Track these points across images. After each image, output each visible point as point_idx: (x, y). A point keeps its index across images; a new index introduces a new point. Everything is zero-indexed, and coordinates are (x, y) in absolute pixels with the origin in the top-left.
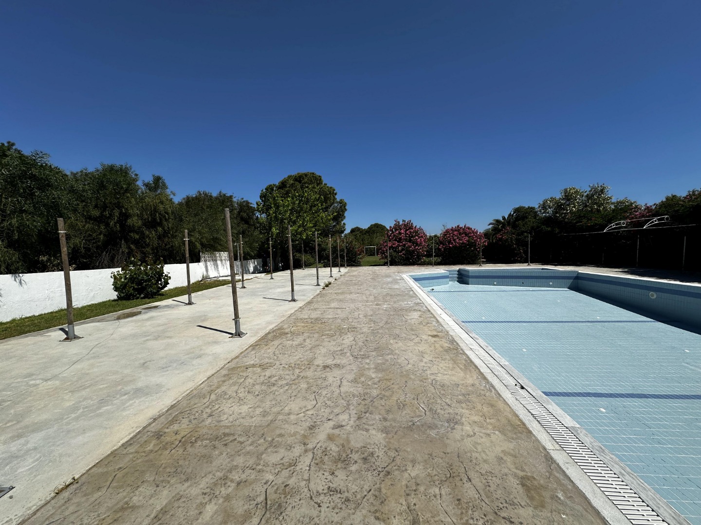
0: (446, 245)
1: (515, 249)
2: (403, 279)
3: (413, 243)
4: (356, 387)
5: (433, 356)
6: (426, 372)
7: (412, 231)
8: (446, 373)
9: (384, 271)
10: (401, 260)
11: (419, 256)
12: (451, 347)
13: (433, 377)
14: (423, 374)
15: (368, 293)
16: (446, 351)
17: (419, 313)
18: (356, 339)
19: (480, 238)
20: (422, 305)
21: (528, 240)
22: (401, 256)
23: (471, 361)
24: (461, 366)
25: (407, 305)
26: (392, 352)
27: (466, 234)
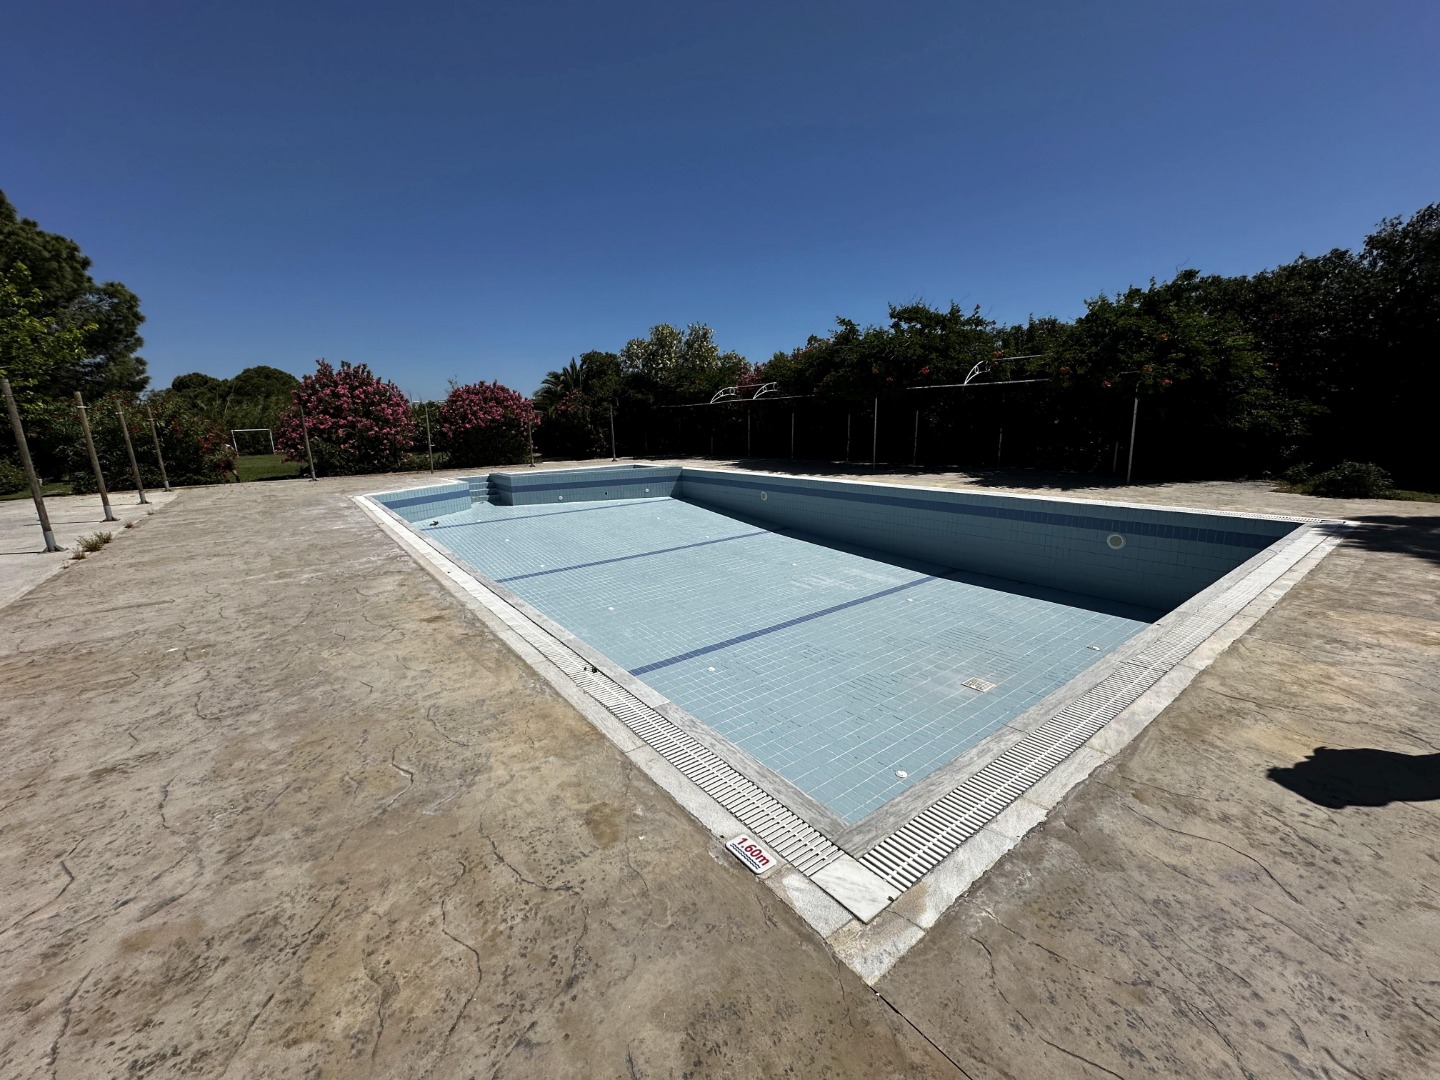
0: (458, 424)
1: (590, 431)
2: (357, 507)
3: (377, 419)
4: (221, 788)
5: (431, 660)
6: (414, 698)
7: (370, 389)
8: (458, 685)
9: (302, 492)
10: (348, 461)
11: (396, 451)
12: (471, 632)
13: (429, 703)
14: (407, 703)
15: (250, 550)
16: (460, 643)
17: (399, 578)
18: (213, 672)
19: (526, 411)
20: (406, 558)
21: (610, 417)
22: (346, 451)
23: (510, 650)
24: (490, 665)
25: (368, 565)
26: (327, 677)
27: (499, 402)
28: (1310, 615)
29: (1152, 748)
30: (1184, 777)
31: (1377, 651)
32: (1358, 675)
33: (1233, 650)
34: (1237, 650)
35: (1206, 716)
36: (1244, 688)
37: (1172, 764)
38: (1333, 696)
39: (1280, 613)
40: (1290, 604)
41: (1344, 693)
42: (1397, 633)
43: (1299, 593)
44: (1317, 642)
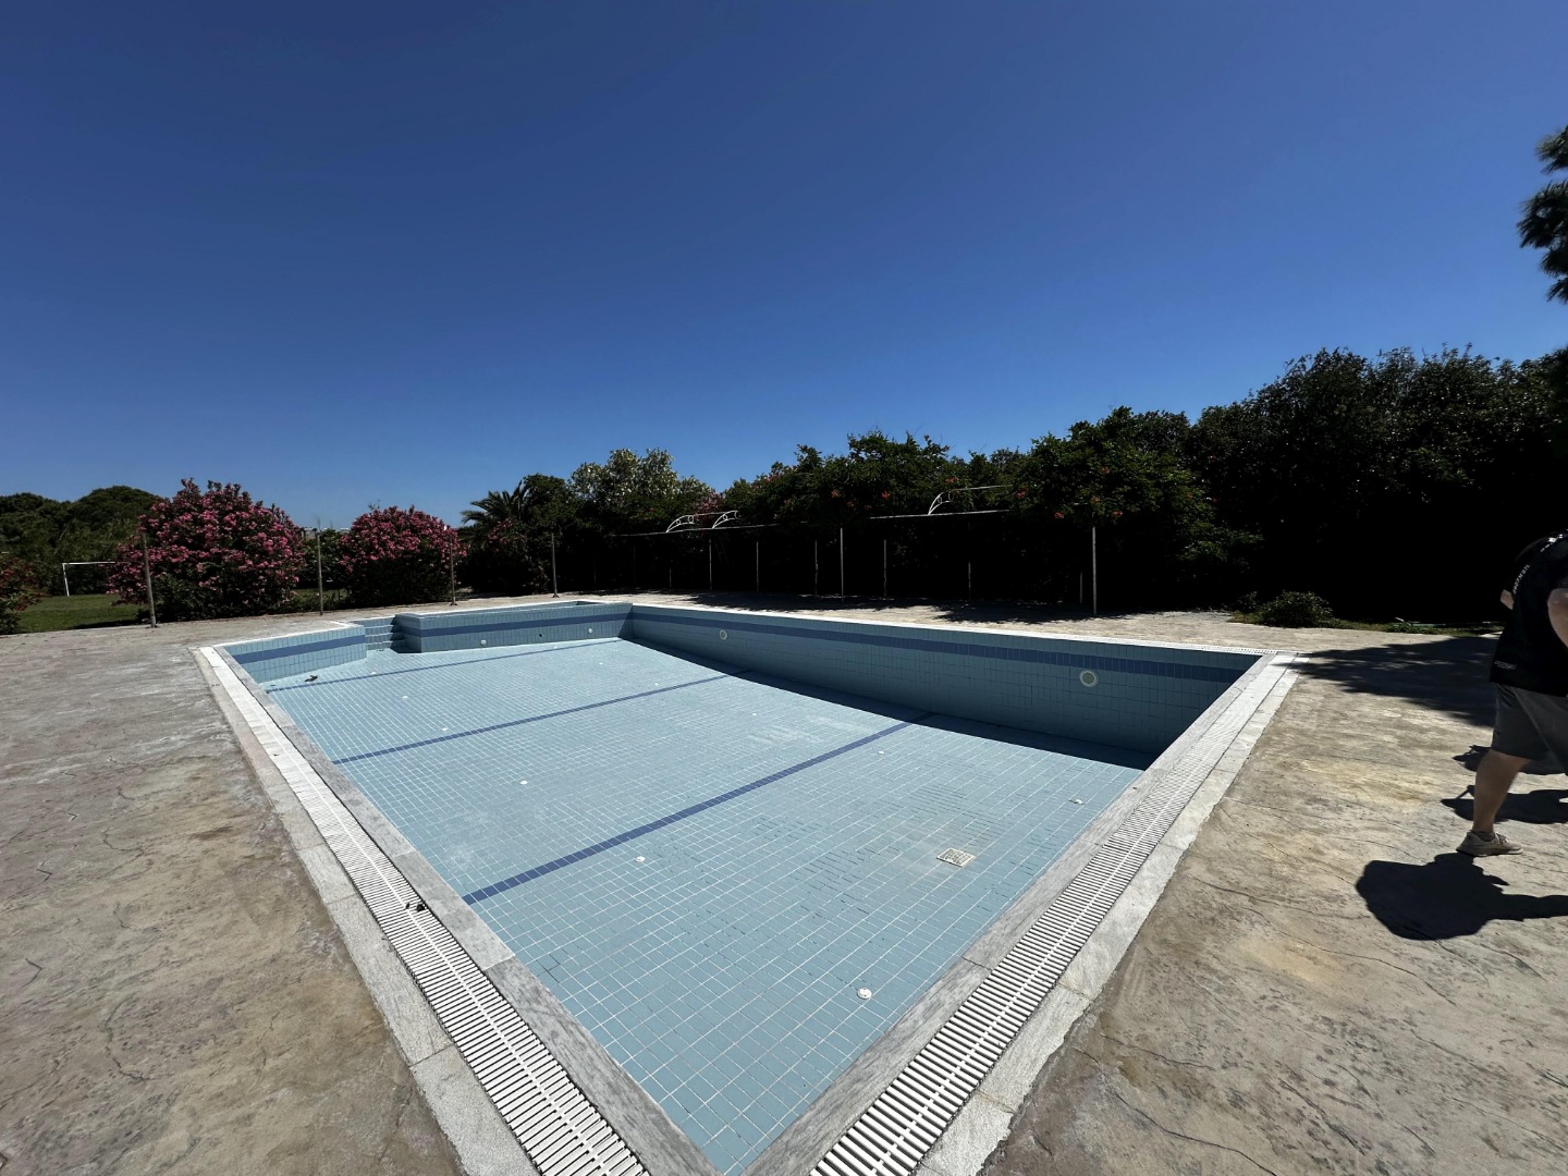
0: (361, 555)
1: (528, 564)
2: (195, 663)
5: (170, 908)
6: (103, 985)
7: (246, 515)
8: (192, 953)
11: (275, 589)
12: (259, 853)
13: (124, 993)
16: (234, 872)
17: (195, 767)
19: (449, 541)
20: (223, 736)
21: (550, 548)
23: (306, 880)
24: (263, 910)
25: (160, 749)
27: (415, 531)
28: (1284, 766)
29: (1139, 981)
30: (1181, 1028)
31: (1359, 811)
32: (1346, 846)
33: (1214, 819)
34: (1219, 819)
35: (1197, 921)
36: (1234, 874)
37: (1165, 1007)
38: (1326, 878)
39: (1256, 765)
40: (1263, 754)
41: (1337, 873)
42: (1372, 785)
43: (1270, 739)
44: (1298, 802)
